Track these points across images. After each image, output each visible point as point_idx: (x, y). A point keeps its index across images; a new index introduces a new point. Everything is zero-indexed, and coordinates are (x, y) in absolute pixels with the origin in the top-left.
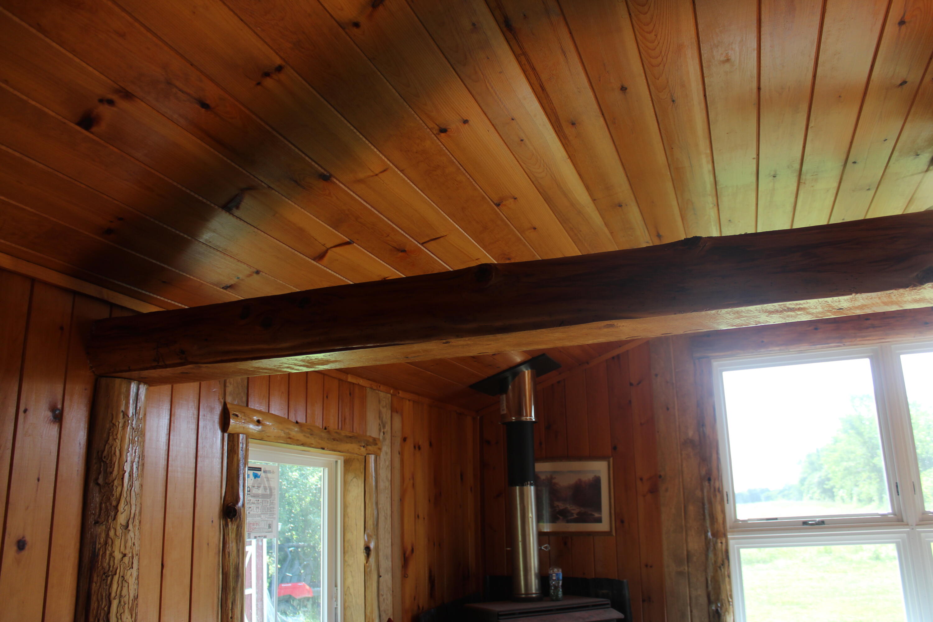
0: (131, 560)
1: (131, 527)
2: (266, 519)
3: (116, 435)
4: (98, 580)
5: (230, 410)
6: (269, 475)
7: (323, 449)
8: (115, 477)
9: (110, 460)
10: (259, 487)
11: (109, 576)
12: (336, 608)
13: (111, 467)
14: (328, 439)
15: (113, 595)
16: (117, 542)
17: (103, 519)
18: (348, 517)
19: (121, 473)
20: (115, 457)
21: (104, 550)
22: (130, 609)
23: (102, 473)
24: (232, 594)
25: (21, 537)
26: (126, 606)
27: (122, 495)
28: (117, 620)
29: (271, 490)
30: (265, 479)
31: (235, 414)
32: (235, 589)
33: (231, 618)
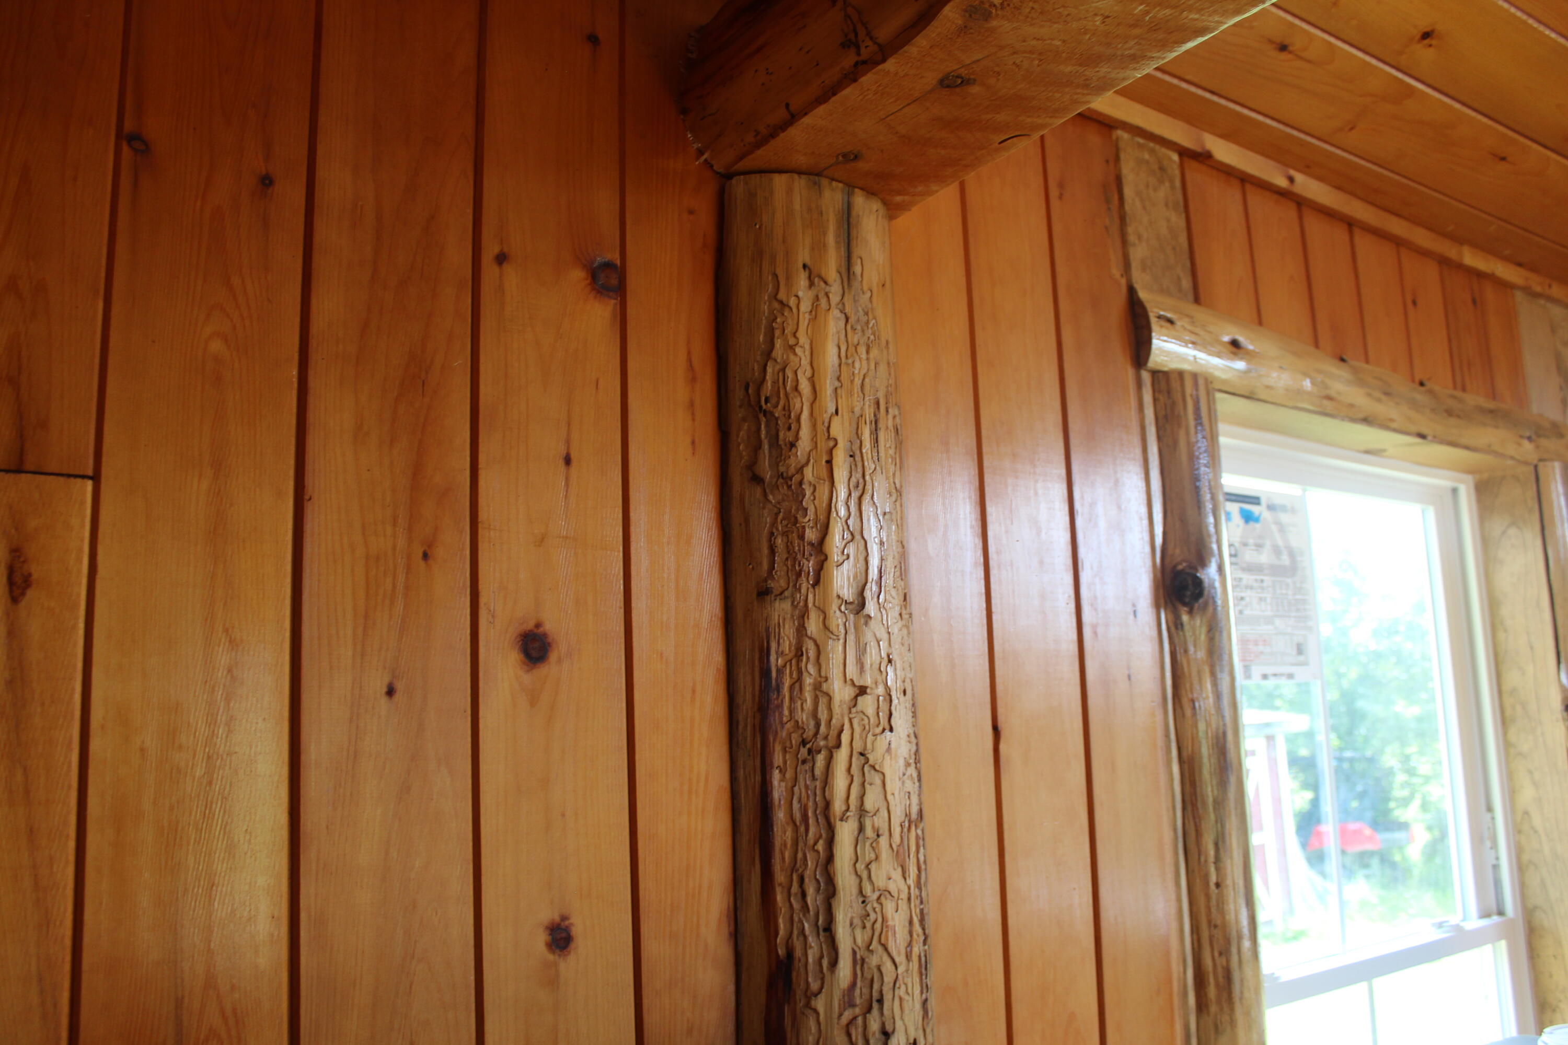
0: (884, 706)
1: (871, 608)
2: (1289, 630)
3: (794, 335)
4: (788, 762)
5: (1148, 306)
6: (1284, 517)
7: (1422, 436)
8: (806, 458)
9: (784, 409)
10: (1259, 546)
11: (819, 752)
12: (1496, 867)
13: (789, 428)
14: (1433, 410)
15: (838, 806)
16: (835, 650)
17: (783, 583)
18: (1506, 631)
19: (823, 445)
20: (799, 399)
21: (795, 675)
22: (897, 852)
23: (766, 446)
24: (1212, 817)
25: (530, 625)
26: (883, 841)
27: (833, 509)
28: (858, 881)
29: (1292, 554)
30: (1274, 528)
31: (1162, 315)
32: (1219, 803)
33: (1218, 885)
